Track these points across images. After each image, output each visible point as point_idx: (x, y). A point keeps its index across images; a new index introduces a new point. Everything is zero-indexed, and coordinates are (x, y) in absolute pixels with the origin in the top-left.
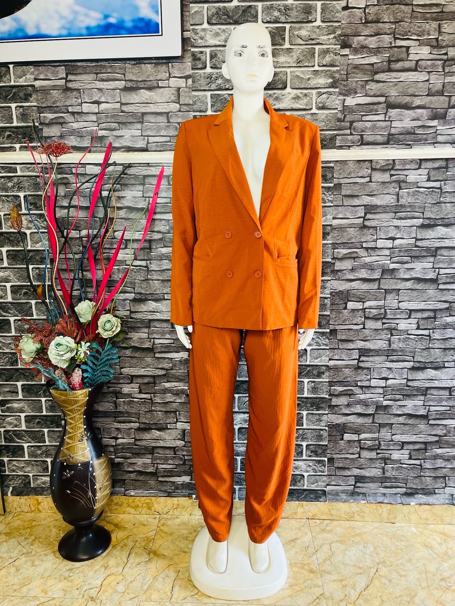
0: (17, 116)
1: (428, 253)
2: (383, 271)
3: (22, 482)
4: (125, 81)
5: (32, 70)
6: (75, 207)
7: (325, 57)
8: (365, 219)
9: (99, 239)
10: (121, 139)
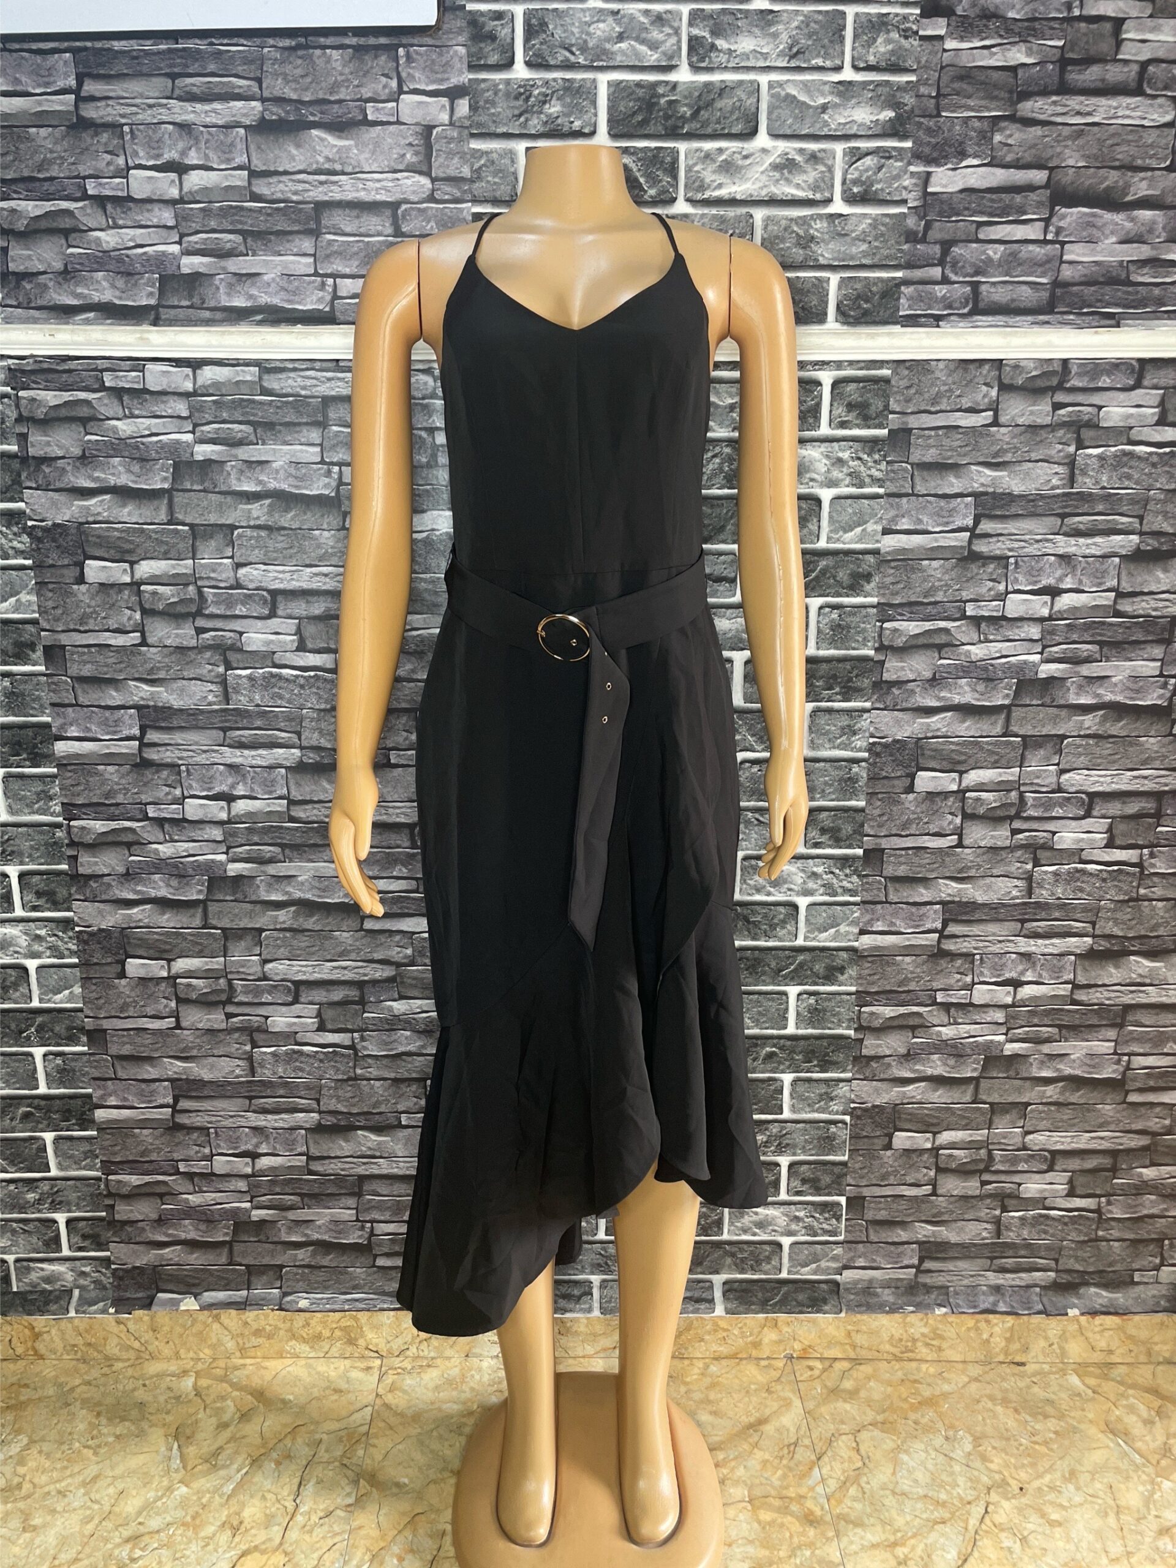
1: (1149, 633)
2: (1020, 683)
4: (263, 100)
6: (114, 490)
7: (875, 40)
8: (974, 536)
9: (191, 588)
10: (253, 284)
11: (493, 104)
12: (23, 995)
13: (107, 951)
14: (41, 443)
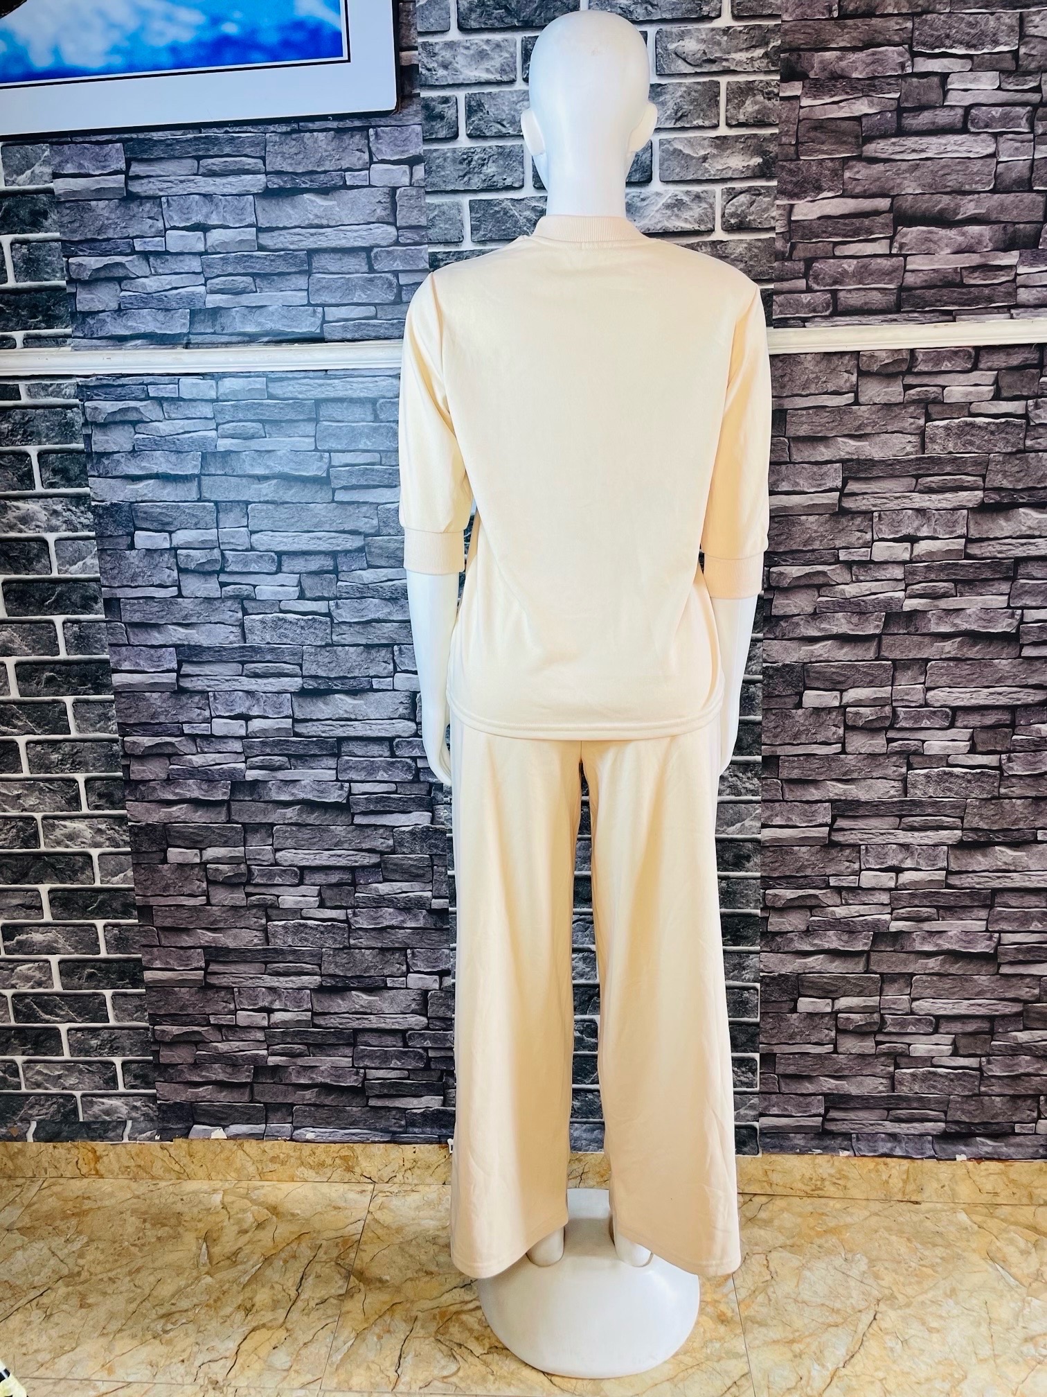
0: (15, 266)
1: (996, 572)
2: (888, 616)
3: (58, 1111)
4: (266, 173)
5: (46, 153)
6: (156, 476)
7: (744, 103)
8: (843, 495)
9: (216, 551)
10: (261, 314)
11: (443, 168)
12: (88, 877)
13: (153, 842)
14: (101, 442)
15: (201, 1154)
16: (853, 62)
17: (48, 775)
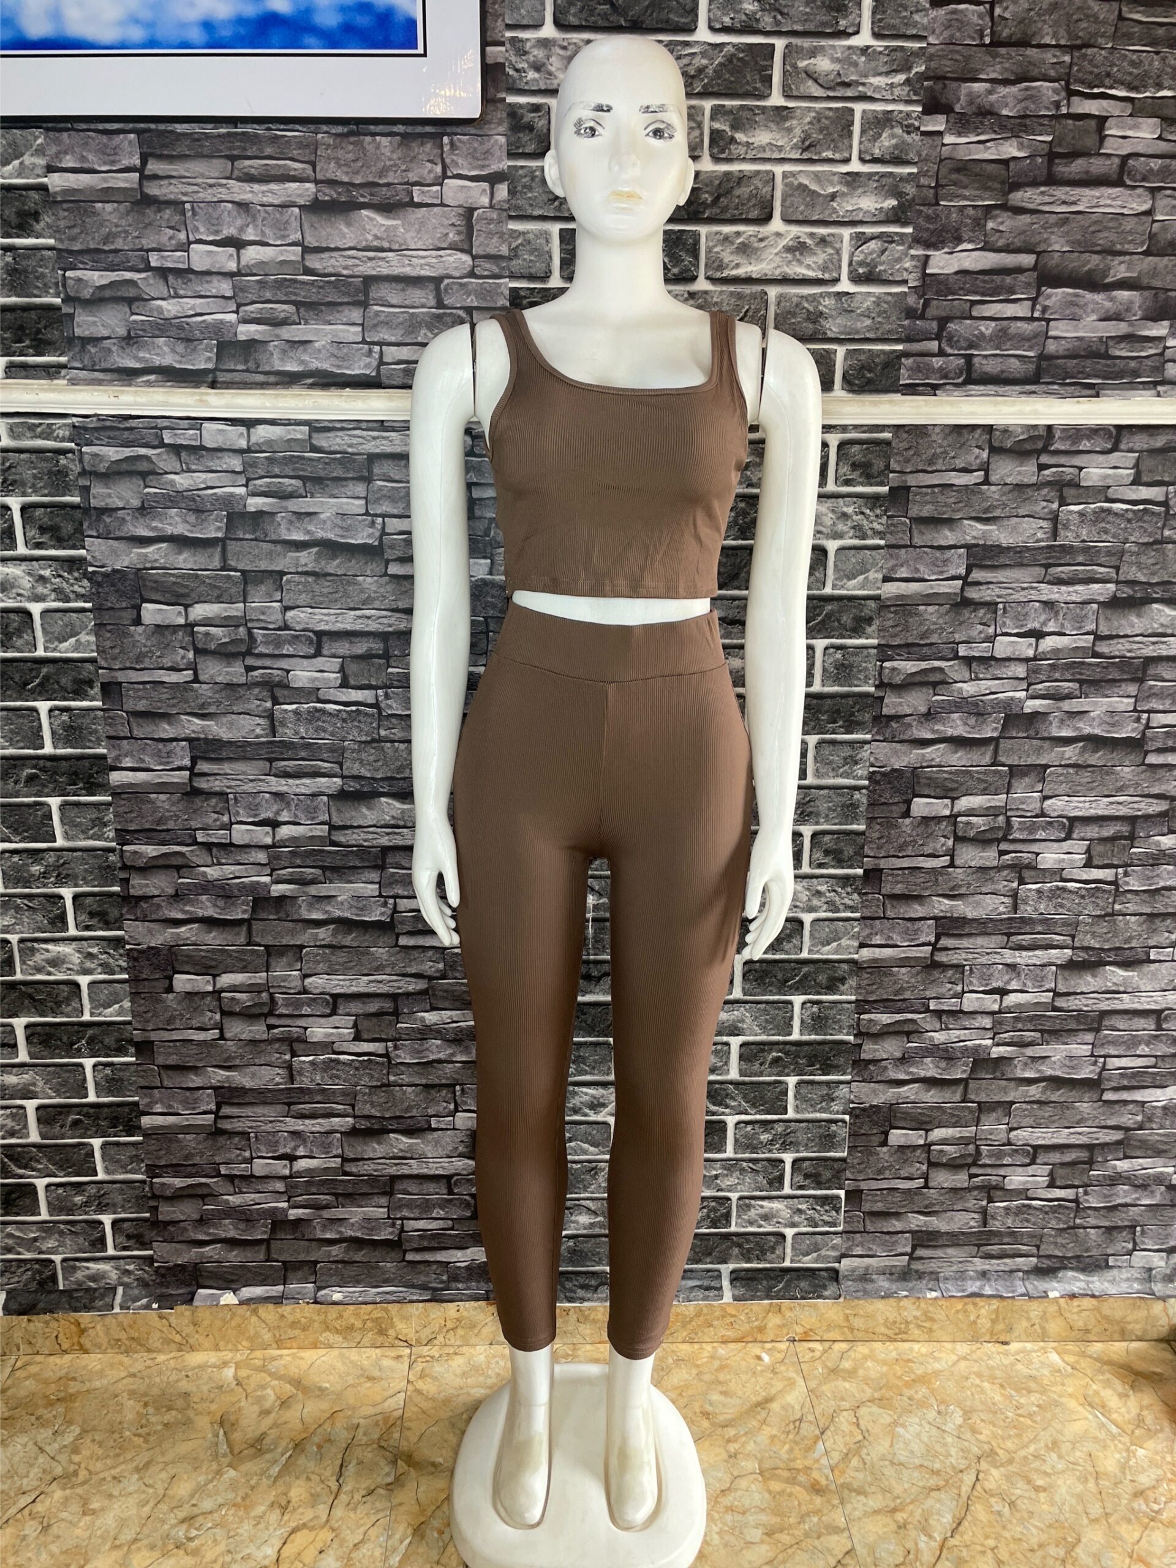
1: (1123, 672)
2: (1007, 718)
3: (34, 1279)
4: (317, 182)
5: (39, 141)
6: (171, 539)
7: (880, 135)
8: (966, 583)
9: (242, 629)
10: (305, 351)
11: (530, 189)
12: (75, 1009)
13: (156, 968)
14: (102, 495)
15: (206, 1323)
16: (1004, 97)
17: (27, 890)
